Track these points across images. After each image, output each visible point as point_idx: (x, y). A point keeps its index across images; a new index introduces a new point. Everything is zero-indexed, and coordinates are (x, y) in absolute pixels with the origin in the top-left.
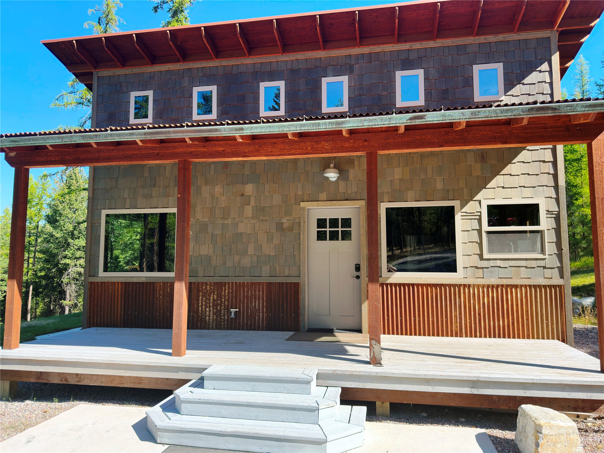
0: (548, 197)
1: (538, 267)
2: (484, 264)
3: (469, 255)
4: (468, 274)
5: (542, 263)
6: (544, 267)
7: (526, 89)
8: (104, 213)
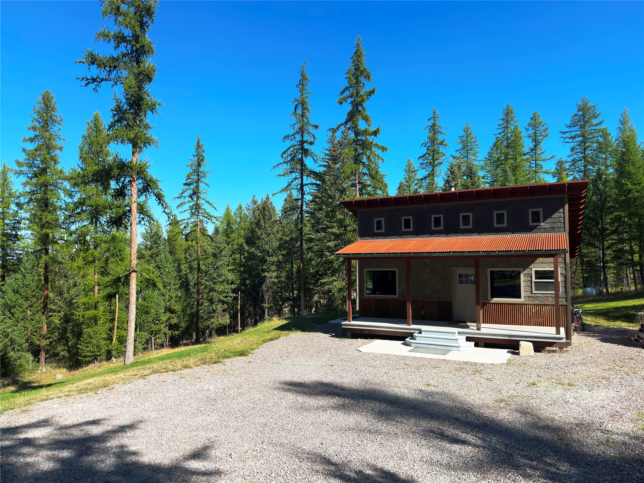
0: (562, 268)
2: (533, 295)
3: (527, 291)
4: (526, 299)
7: (552, 220)
8: (365, 270)
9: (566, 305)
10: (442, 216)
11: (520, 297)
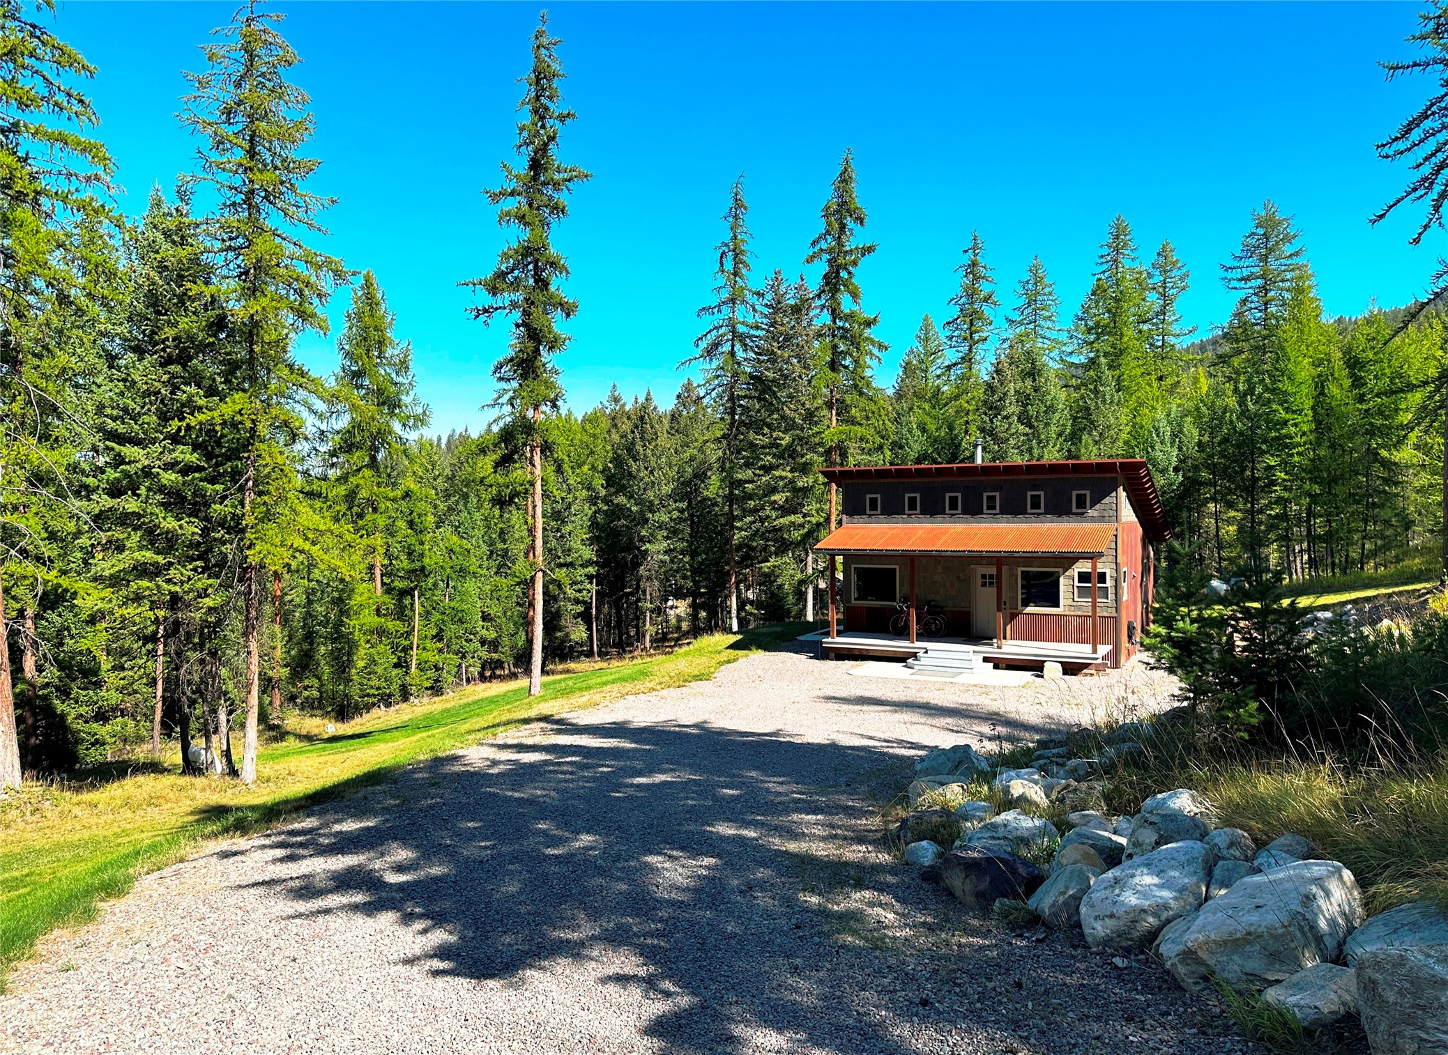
0: (1112, 569)
1: (1104, 606)
2: (1075, 604)
3: (1066, 598)
4: (1066, 609)
5: (1106, 604)
6: (1108, 607)
7: (1103, 506)
8: (853, 566)
9: (1114, 616)
10: (959, 495)
11: (1058, 606)
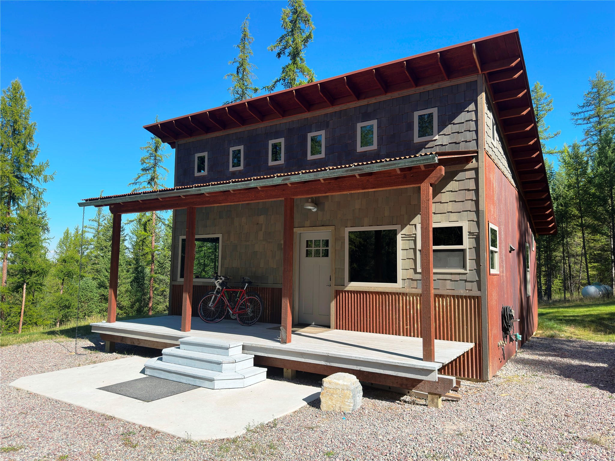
0: (471, 221)
1: (460, 280)
2: (417, 277)
3: (407, 269)
4: (406, 285)
5: (464, 277)
6: (466, 281)
7: (455, 128)
8: (181, 238)
9: (478, 297)
11: (394, 280)
